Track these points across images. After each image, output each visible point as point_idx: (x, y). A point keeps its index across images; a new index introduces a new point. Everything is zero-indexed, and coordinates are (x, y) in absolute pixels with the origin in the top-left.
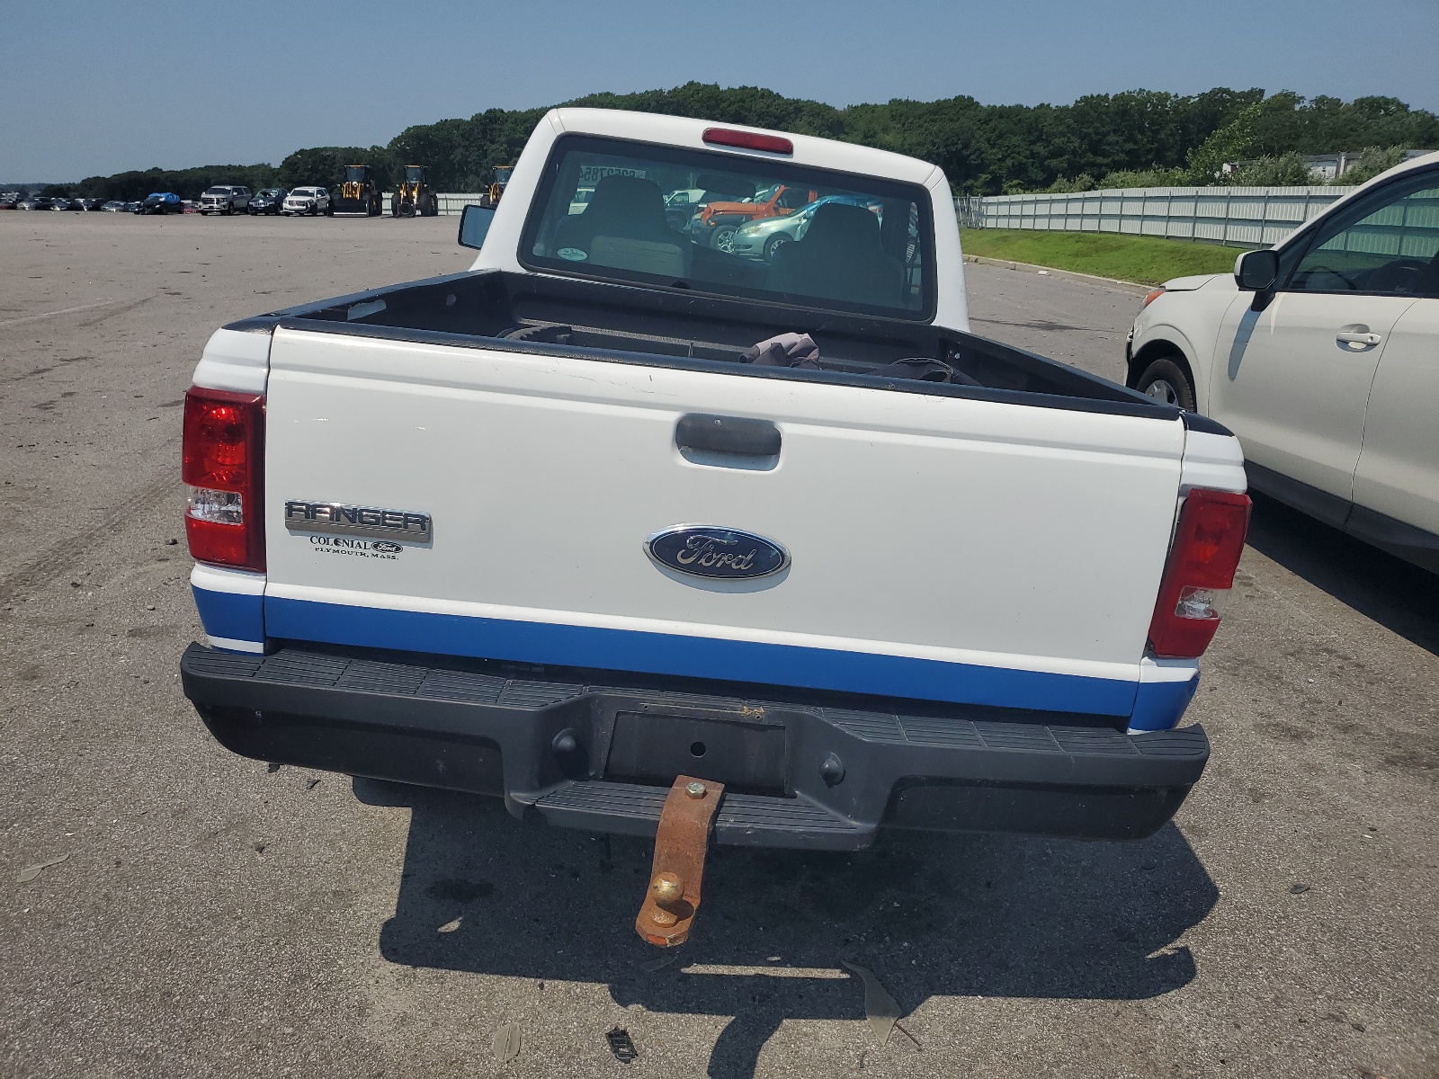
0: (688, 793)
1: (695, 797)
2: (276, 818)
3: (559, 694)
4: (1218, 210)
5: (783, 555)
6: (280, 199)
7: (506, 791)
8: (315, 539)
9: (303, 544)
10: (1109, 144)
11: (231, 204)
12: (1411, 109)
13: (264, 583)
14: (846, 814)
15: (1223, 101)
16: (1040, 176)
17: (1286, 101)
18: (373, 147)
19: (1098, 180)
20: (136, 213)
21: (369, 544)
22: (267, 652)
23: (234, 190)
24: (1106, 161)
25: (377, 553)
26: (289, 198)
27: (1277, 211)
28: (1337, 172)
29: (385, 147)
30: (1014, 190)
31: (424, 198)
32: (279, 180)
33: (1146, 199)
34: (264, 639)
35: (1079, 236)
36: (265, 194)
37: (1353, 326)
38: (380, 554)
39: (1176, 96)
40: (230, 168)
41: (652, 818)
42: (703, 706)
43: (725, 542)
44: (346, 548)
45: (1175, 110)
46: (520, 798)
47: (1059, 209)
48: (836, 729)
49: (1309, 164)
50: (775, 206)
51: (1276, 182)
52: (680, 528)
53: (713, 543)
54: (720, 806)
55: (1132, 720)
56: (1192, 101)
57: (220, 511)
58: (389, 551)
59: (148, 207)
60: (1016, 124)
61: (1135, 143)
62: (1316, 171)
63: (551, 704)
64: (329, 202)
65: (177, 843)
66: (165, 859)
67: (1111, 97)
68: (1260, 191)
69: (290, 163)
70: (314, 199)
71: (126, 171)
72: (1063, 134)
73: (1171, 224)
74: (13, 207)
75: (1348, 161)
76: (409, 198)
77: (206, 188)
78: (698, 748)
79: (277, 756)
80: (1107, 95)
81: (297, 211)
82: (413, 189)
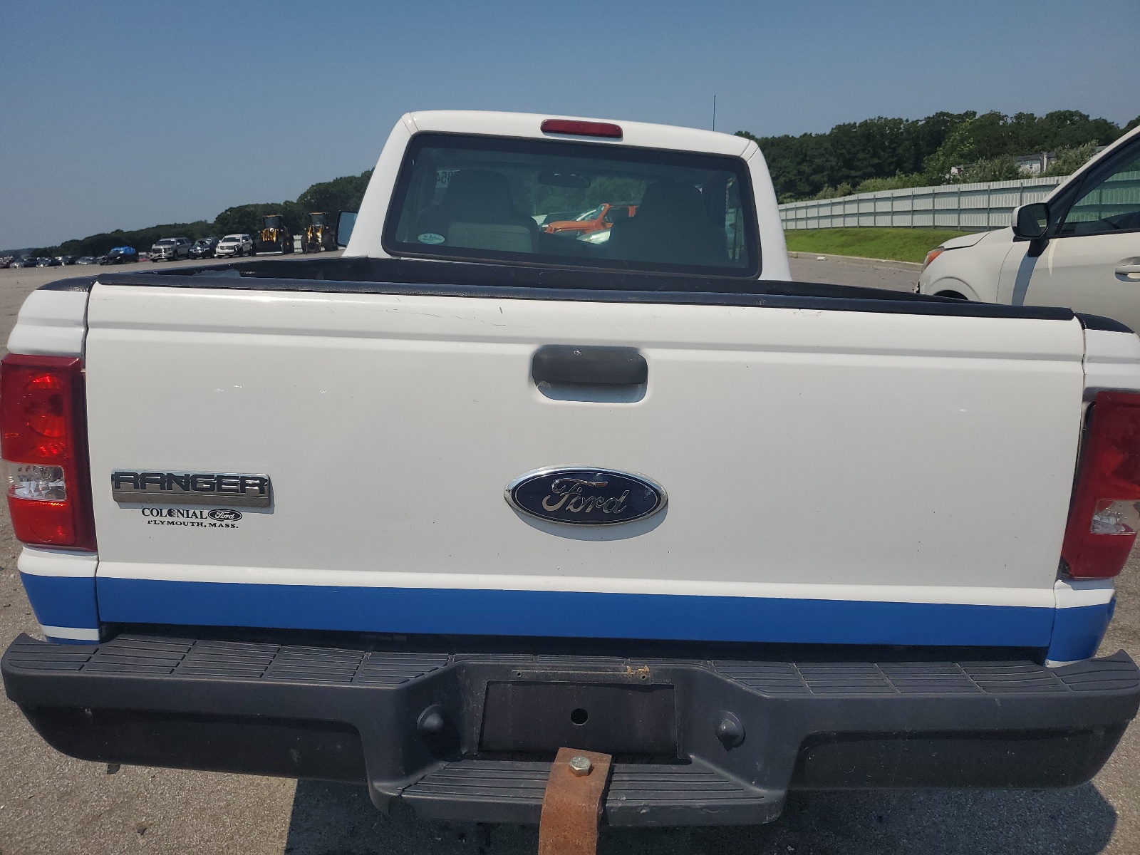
0: (571, 770)
1: (580, 774)
2: (162, 793)
3: (423, 667)
4: (952, 203)
5: (659, 495)
6: (214, 245)
7: (369, 782)
8: (147, 512)
9: (134, 517)
10: (859, 160)
11: (175, 251)
12: (1091, 118)
13: (96, 562)
14: (750, 779)
15: (945, 122)
16: (808, 189)
17: (994, 118)
18: (285, 203)
19: (855, 187)
20: (102, 264)
21: (206, 513)
22: (103, 639)
23: (178, 241)
24: (858, 173)
25: (215, 522)
26: (221, 244)
27: (998, 201)
28: (1042, 168)
29: (295, 201)
30: (789, 200)
31: (326, 237)
32: (214, 232)
33: (893, 199)
34: (99, 625)
35: (843, 231)
36: (202, 242)
37: (1129, 260)
38: (218, 523)
39: (907, 120)
40: (175, 226)
41: (533, 802)
42: (581, 668)
43: (594, 483)
44: (182, 519)
45: (907, 130)
46: (384, 788)
47: (825, 211)
48: (731, 686)
49: (1019, 163)
50: (603, 221)
51: (995, 179)
52: (543, 472)
53: (581, 485)
54: (609, 781)
55: (1051, 652)
56: (920, 123)
57: (47, 488)
58: (228, 519)
59: (111, 259)
60: (785, 150)
61: (879, 158)
62: (1025, 168)
63: (413, 680)
64: (252, 245)
65: (60, 829)
66: (46, 847)
67: (857, 125)
68: (984, 186)
69: (222, 219)
70: (240, 244)
71: (96, 234)
72: (822, 155)
73: (915, 217)
74: (7, 267)
75: (1049, 158)
76: (315, 238)
77: (156, 241)
78: (579, 716)
79: (115, 756)
80: (855, 123)
81: (227, 254)
82: (318, 231)
